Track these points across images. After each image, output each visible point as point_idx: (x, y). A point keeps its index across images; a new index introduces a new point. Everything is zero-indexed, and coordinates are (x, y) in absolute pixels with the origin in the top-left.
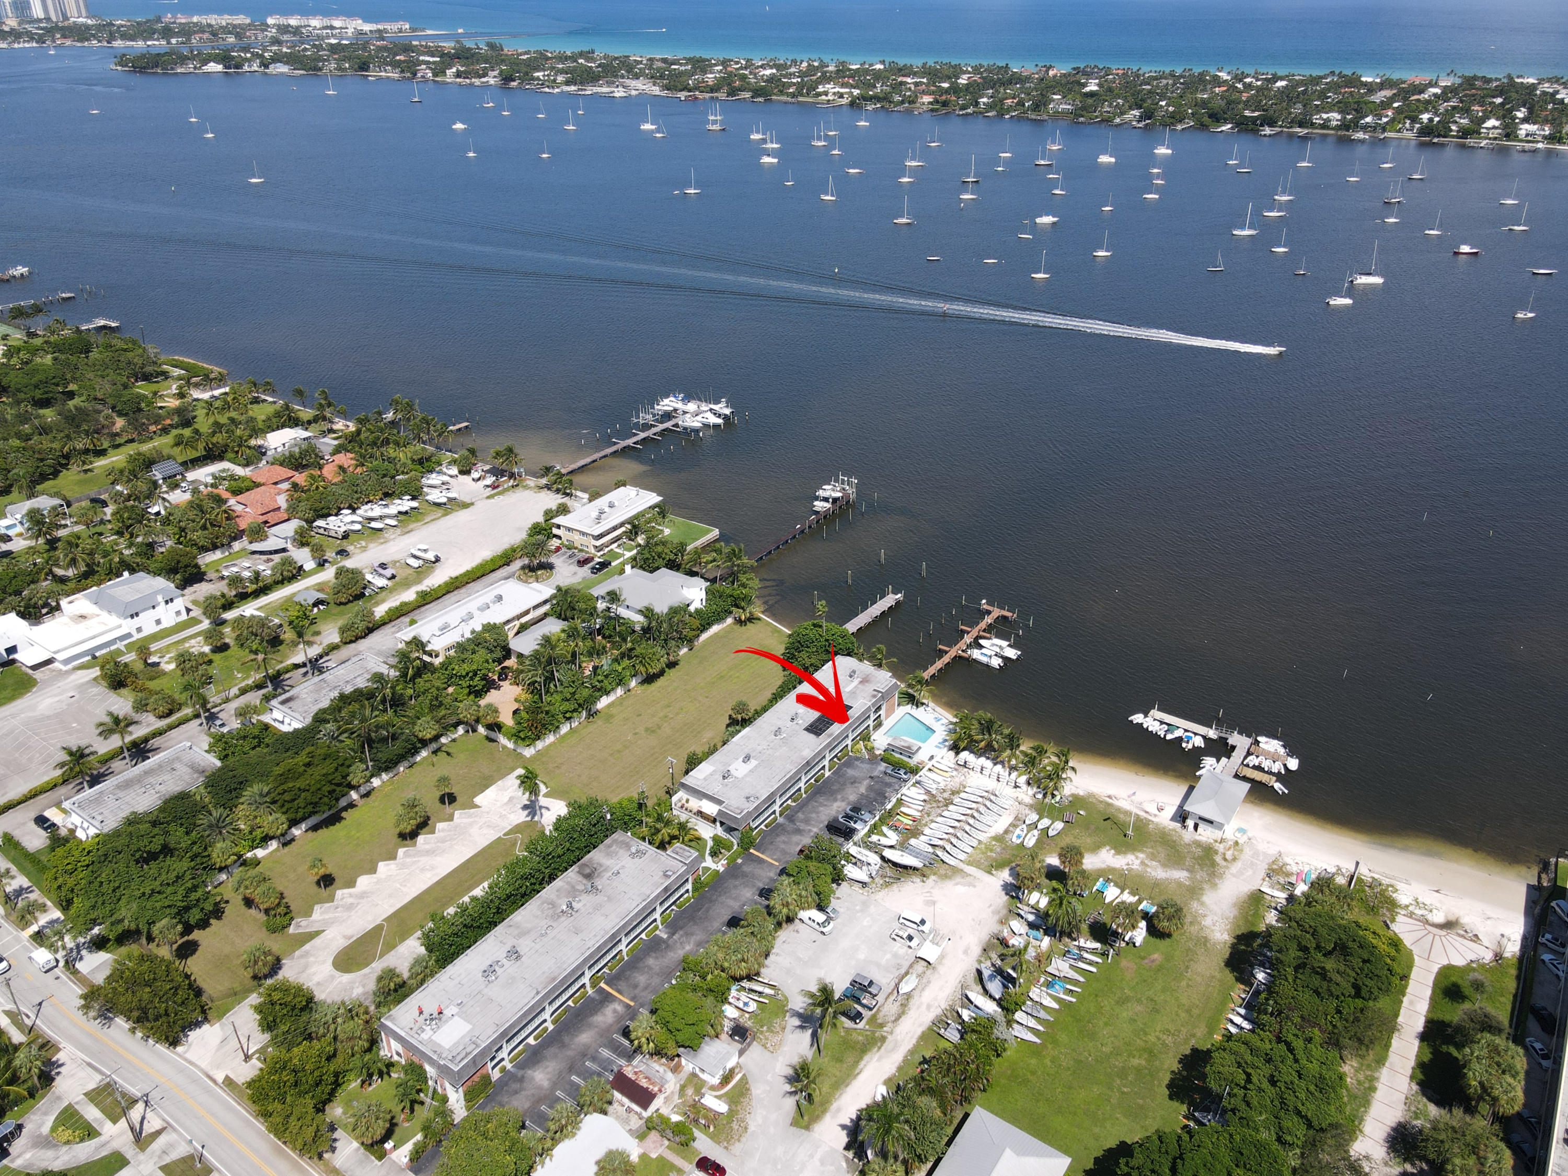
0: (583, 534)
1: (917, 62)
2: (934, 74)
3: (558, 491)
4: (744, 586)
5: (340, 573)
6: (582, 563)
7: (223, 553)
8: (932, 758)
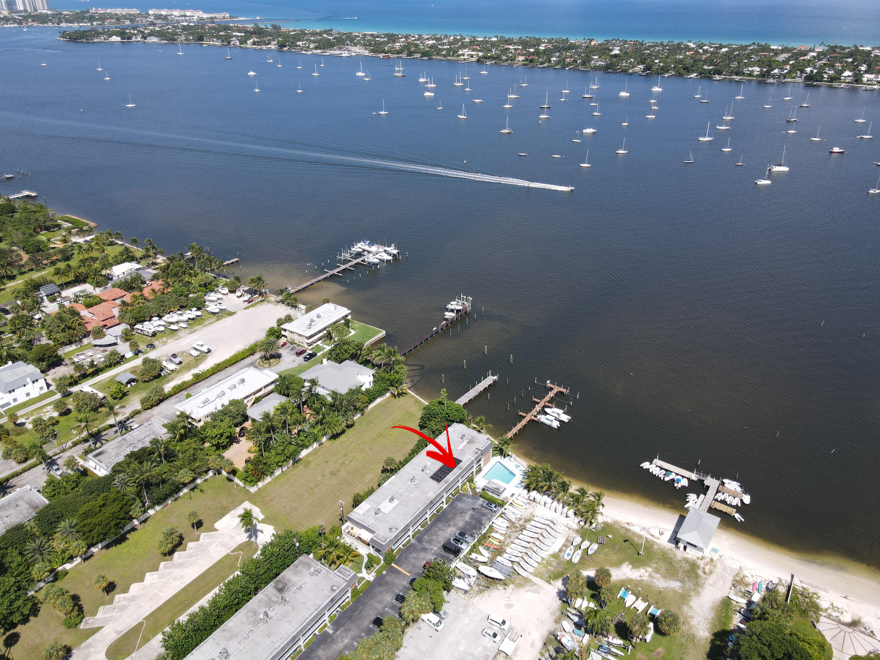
0: (300, 335)
1: (516, 37)
2: (525, 44)
3: (288, 304)
4: (397, 372)
5: (146, 361)
6: (299, 354)
7: (76, 346)
8: (513, 495)
